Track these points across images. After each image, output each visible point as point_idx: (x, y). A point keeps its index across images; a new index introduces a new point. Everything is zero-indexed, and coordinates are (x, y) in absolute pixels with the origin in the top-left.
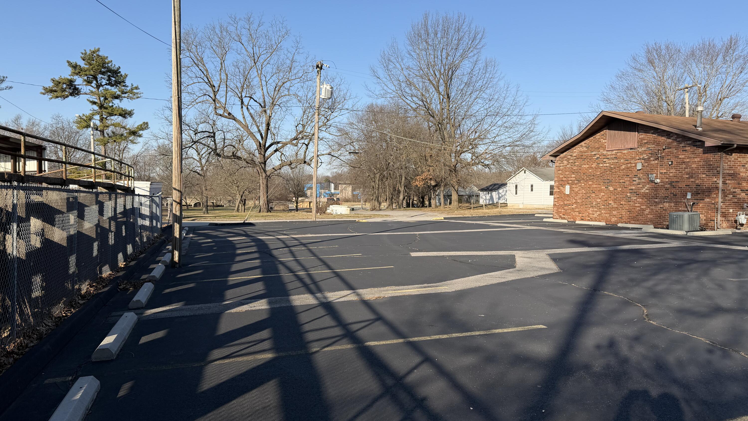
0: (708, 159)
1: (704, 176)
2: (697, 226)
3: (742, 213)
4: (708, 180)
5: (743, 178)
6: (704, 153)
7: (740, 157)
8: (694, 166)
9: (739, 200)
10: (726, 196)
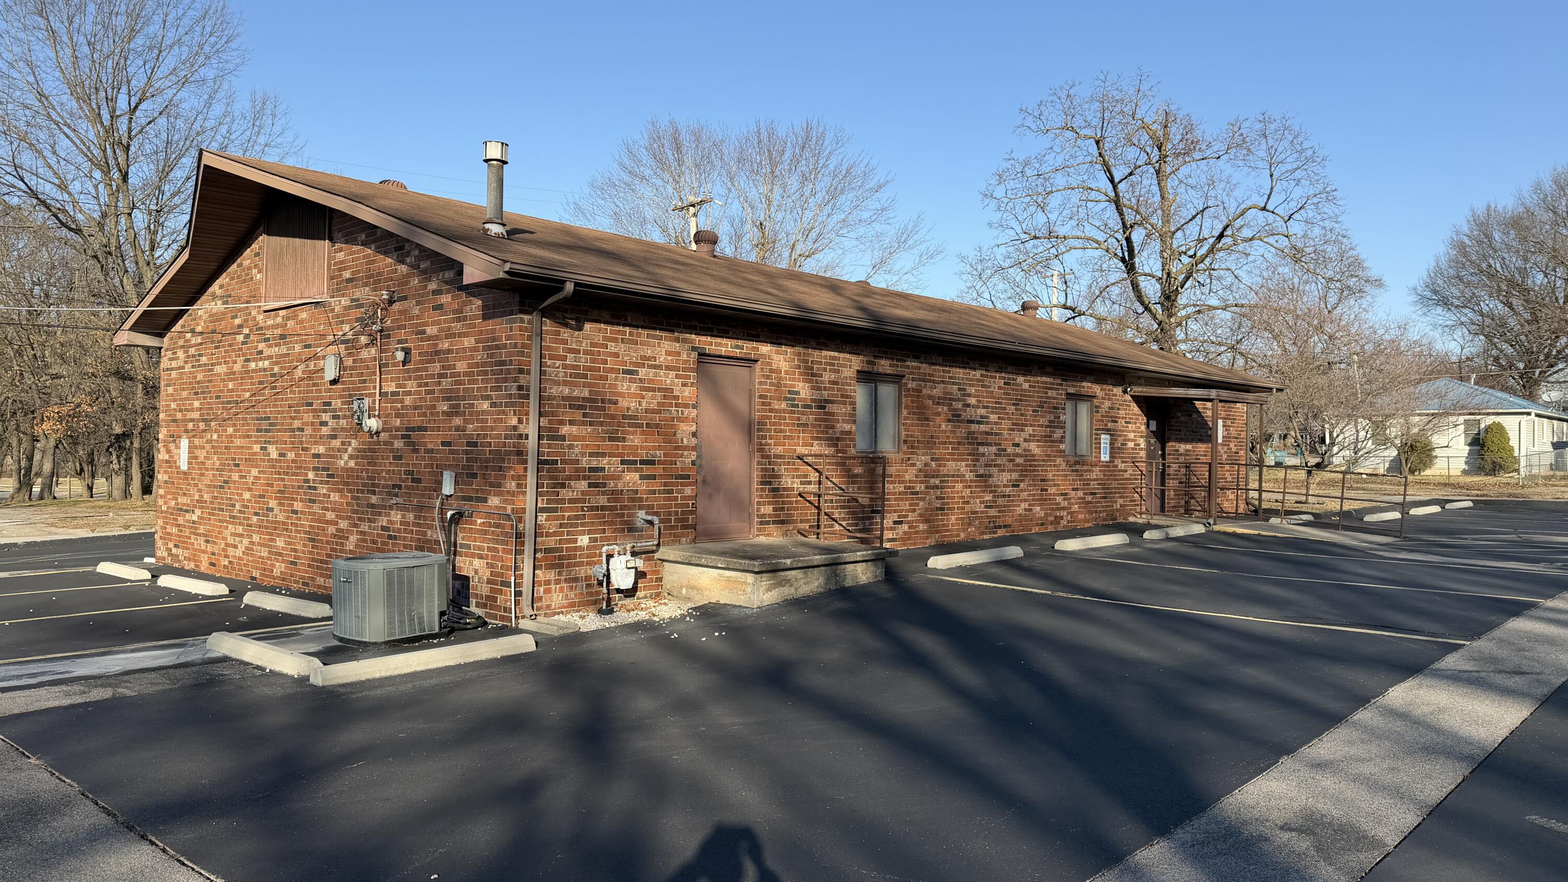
0: (494, 339)
1: (486, 405)
3: (617, 548)
4: (495, 421)
5: (630, 417)
6: (485, 317)
7: (615, 340)
8: (461, 367)
9: (616, 500)
10: (563, 486)
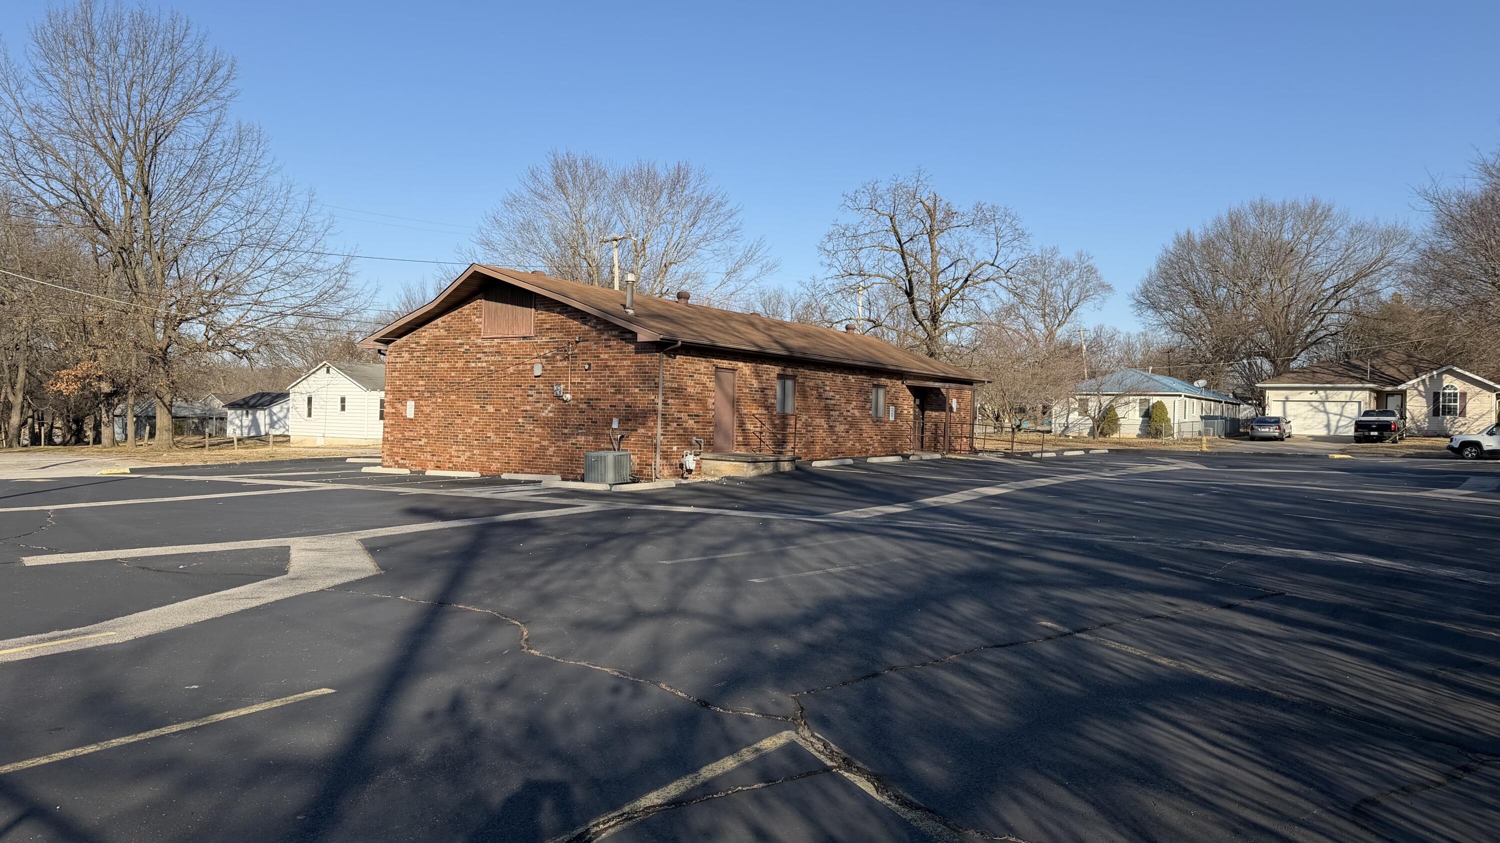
0: (642, 363)
1: (637, 390)
2: (626, 473)
3: (689, 452)
4: (642, 397)
5: (691, 396)
6: (636, 353)
7: (686, 363)
8: (622, 373)
9: (686, 432)
10: (668, 425)
